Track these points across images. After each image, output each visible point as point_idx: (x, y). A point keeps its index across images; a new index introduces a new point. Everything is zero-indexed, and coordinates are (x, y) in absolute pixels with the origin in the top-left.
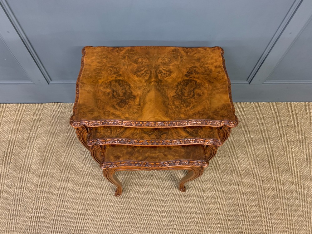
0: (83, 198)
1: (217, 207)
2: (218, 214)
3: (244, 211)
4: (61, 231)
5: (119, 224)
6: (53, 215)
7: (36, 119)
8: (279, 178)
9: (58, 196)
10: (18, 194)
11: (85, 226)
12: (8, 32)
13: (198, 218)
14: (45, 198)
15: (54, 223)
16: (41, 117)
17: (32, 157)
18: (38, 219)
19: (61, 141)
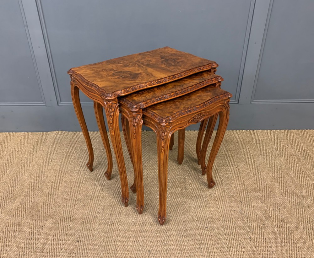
0: (73, 195)
1: (218, 203)
2: (220, 208)
3: (248, 207)
4: (46, 220)
5: (109, 215)
6: (41, 207)
7: (39, 142)
8: (285, 181)
9: (48, 193)
10: (9, 191)
11: (72, 216)
12: (39, 47)
13: (197, 211)
14: (35, 194)
15: (41, 213)
16: (44, 141)
17: (30, 166)
18: (24, 210)
19: (60, 155)
